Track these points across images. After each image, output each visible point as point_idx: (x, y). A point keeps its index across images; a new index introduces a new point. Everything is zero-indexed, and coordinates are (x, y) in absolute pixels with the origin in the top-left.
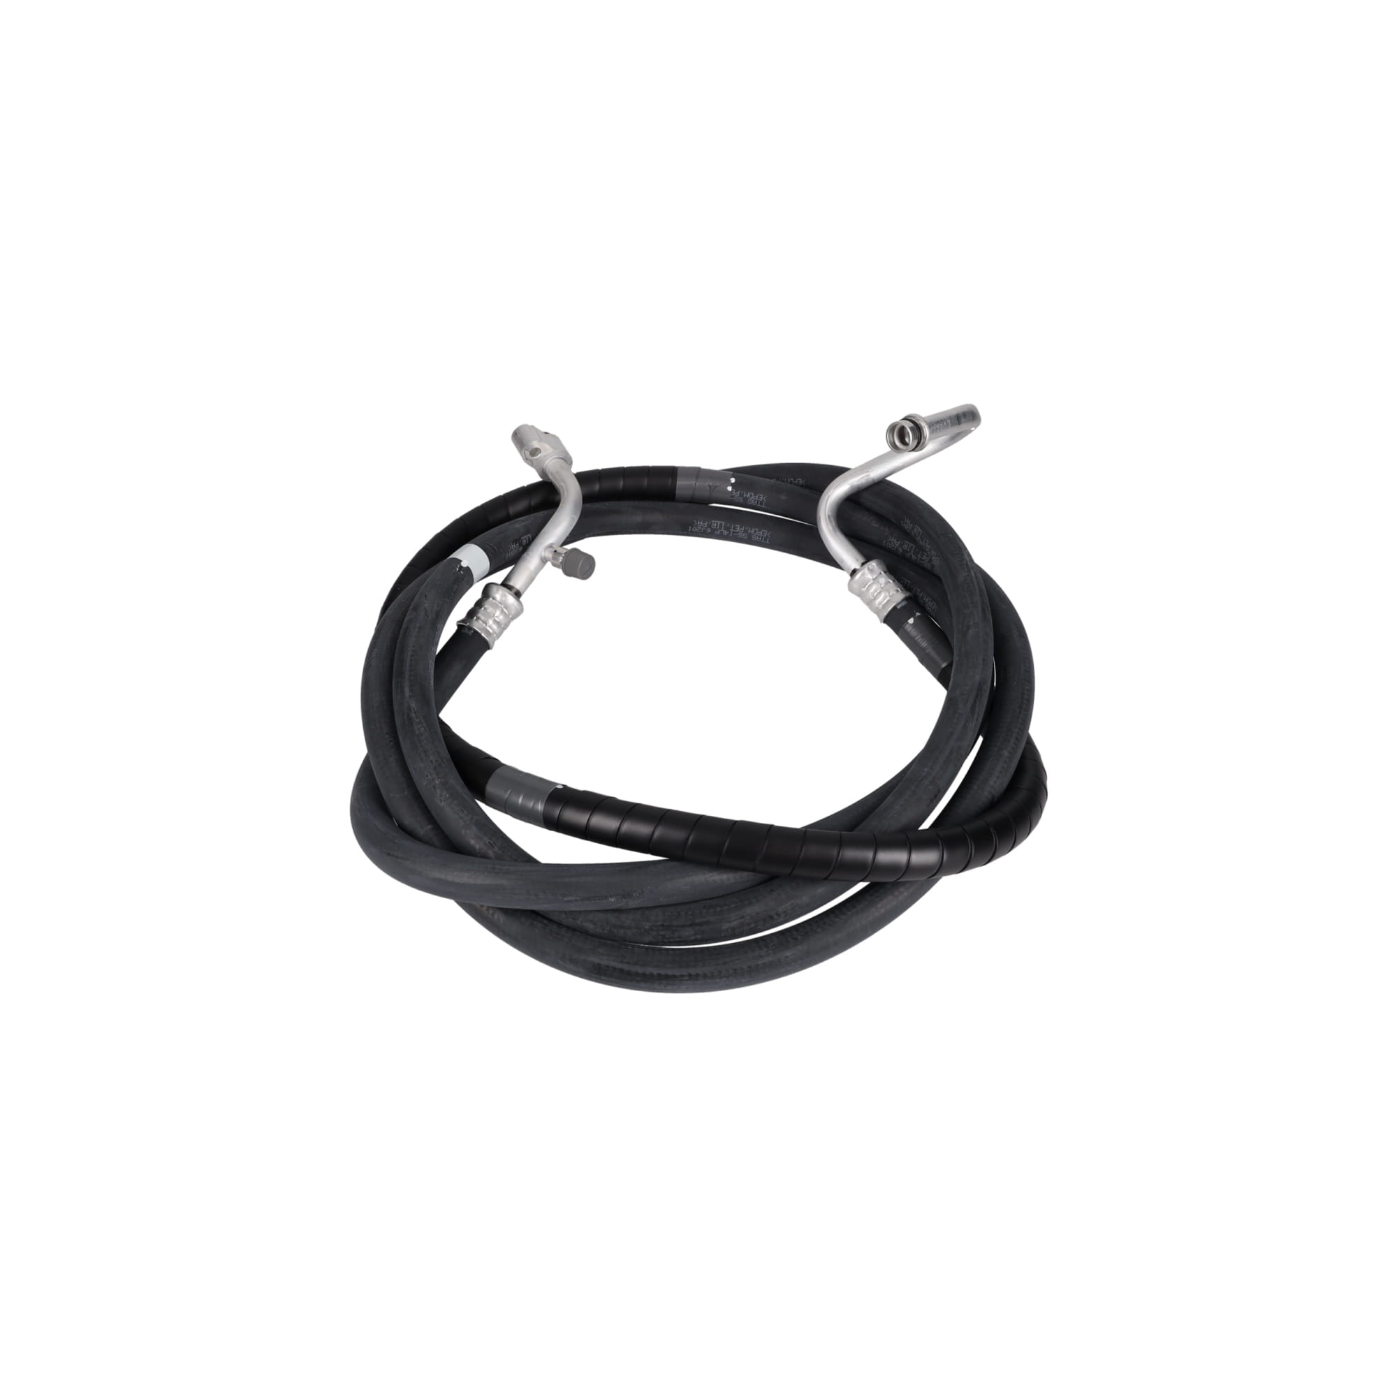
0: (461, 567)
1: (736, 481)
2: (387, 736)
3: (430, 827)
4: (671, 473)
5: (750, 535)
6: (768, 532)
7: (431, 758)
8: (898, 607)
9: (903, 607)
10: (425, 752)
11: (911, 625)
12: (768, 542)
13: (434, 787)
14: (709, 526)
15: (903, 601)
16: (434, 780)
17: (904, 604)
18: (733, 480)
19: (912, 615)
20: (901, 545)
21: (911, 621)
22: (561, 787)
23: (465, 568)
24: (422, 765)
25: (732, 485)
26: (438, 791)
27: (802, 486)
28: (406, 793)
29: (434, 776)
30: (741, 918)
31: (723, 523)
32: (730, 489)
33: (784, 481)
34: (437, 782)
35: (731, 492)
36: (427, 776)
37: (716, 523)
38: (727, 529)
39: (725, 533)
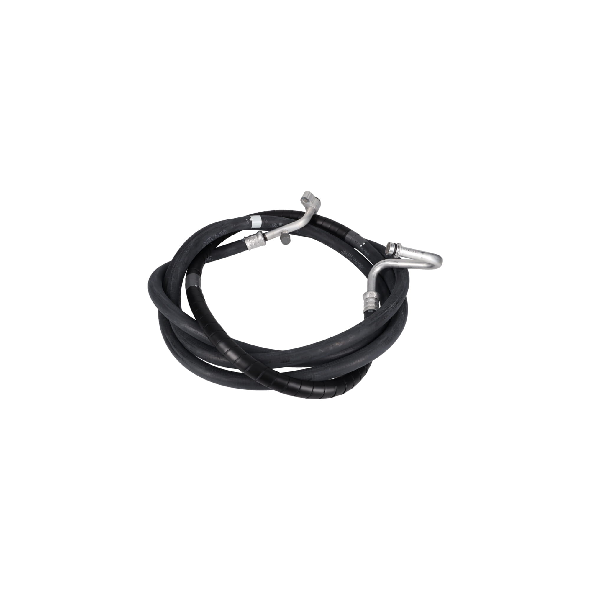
0: (249, 220)
4: (347, 230)
9: (371, 312)
15: (372, 310)
18: (364, 244)
23: (250, 221)
31: (352, 256)
32: (361, 246)
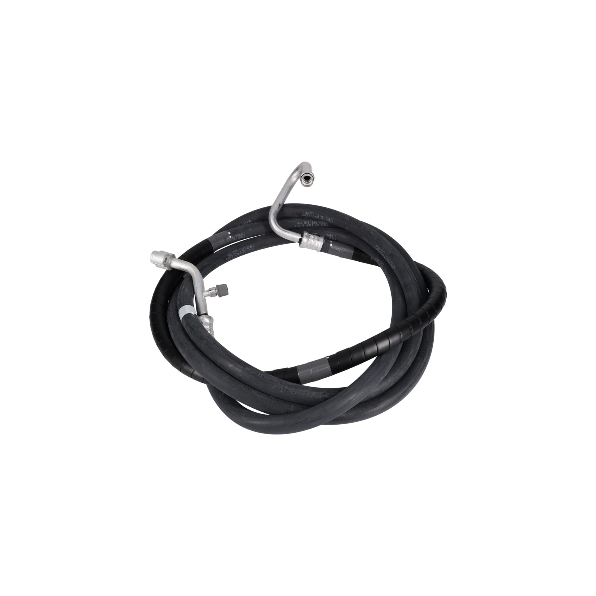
0: (194, 315)
1: (231, 233)
2: (245, 388)
3: (292, 406)
5: (247, 250)
6: (253, 245)
7: (276, 381)
8: (324, 243)
9: (325, 242)
10: (271, 381)
11: (332, 246)
12: (254, 249)
13: (287, 390)
14: (232, 254)
16: (284, 388)
17: (325, 241)
19: (330, 243)
20: (303, 223)
21: (331, 245)
22: (328, 357)
24: (275, 386)
25: (230, 235)
26: (290, 390)
27: (251, 223)
28: (273, 401)
29: (283, 386)
30: (411, 357)
31: (236, 251)
32: (230, 237)
33: (243, 225)
34: (286, 387)
35: (232, 238)
36: (281, 388)
37: (234, 252)
38: (238, 252)
39: (238, 254)
